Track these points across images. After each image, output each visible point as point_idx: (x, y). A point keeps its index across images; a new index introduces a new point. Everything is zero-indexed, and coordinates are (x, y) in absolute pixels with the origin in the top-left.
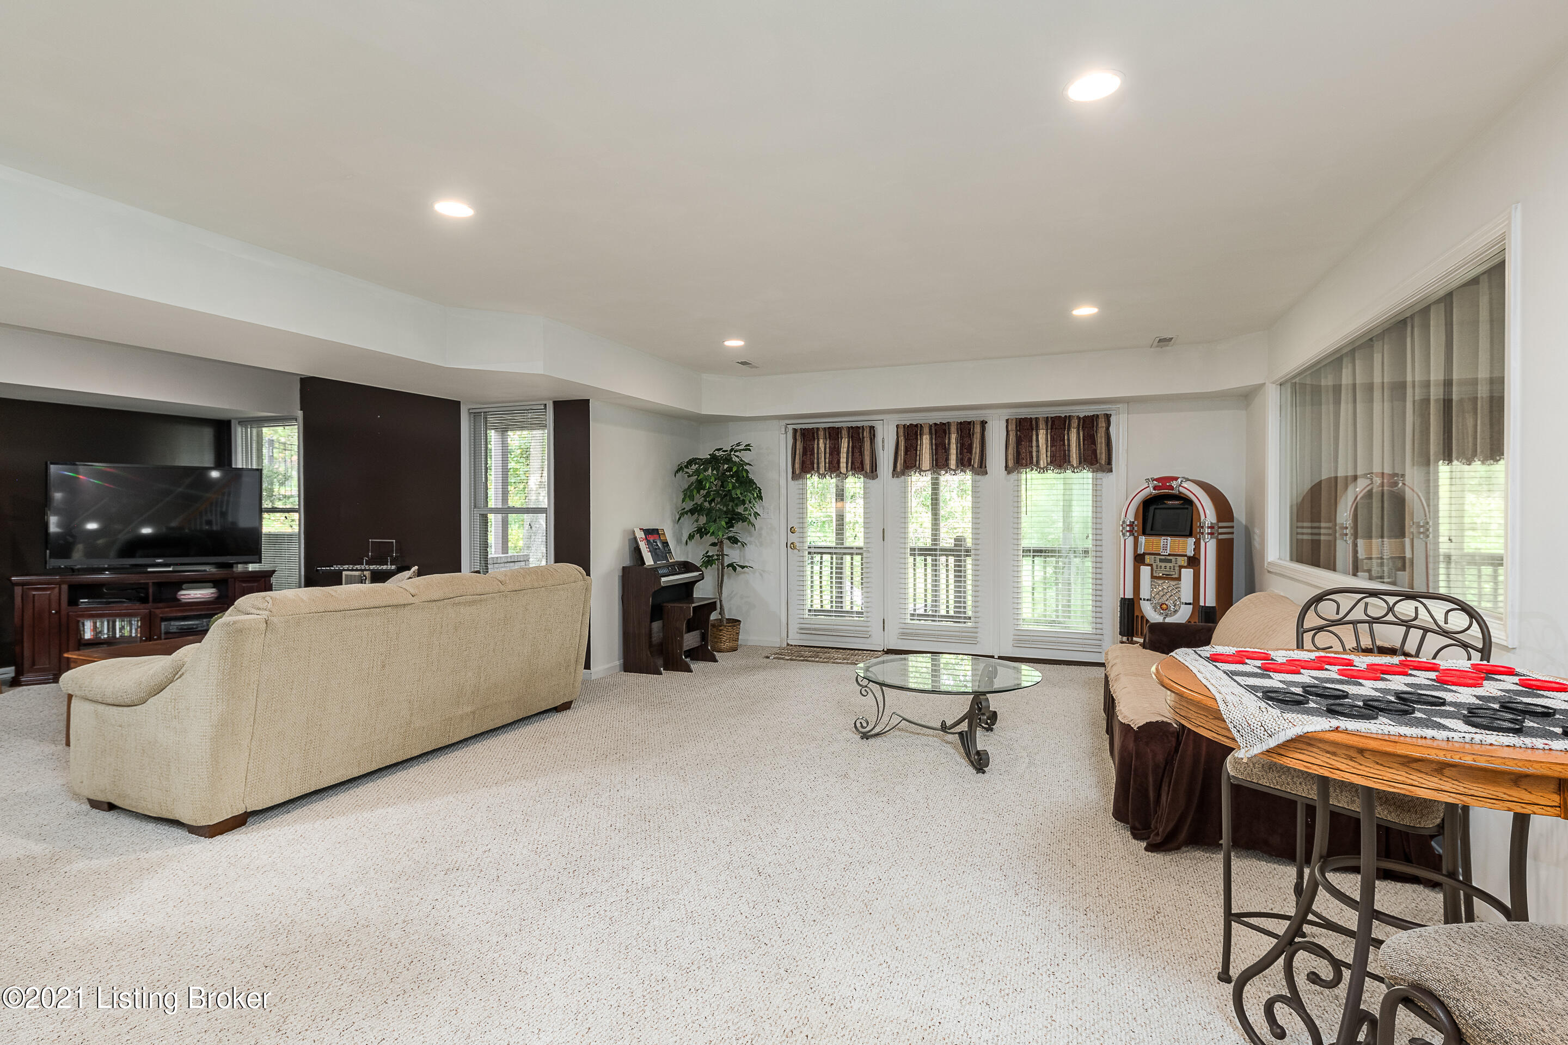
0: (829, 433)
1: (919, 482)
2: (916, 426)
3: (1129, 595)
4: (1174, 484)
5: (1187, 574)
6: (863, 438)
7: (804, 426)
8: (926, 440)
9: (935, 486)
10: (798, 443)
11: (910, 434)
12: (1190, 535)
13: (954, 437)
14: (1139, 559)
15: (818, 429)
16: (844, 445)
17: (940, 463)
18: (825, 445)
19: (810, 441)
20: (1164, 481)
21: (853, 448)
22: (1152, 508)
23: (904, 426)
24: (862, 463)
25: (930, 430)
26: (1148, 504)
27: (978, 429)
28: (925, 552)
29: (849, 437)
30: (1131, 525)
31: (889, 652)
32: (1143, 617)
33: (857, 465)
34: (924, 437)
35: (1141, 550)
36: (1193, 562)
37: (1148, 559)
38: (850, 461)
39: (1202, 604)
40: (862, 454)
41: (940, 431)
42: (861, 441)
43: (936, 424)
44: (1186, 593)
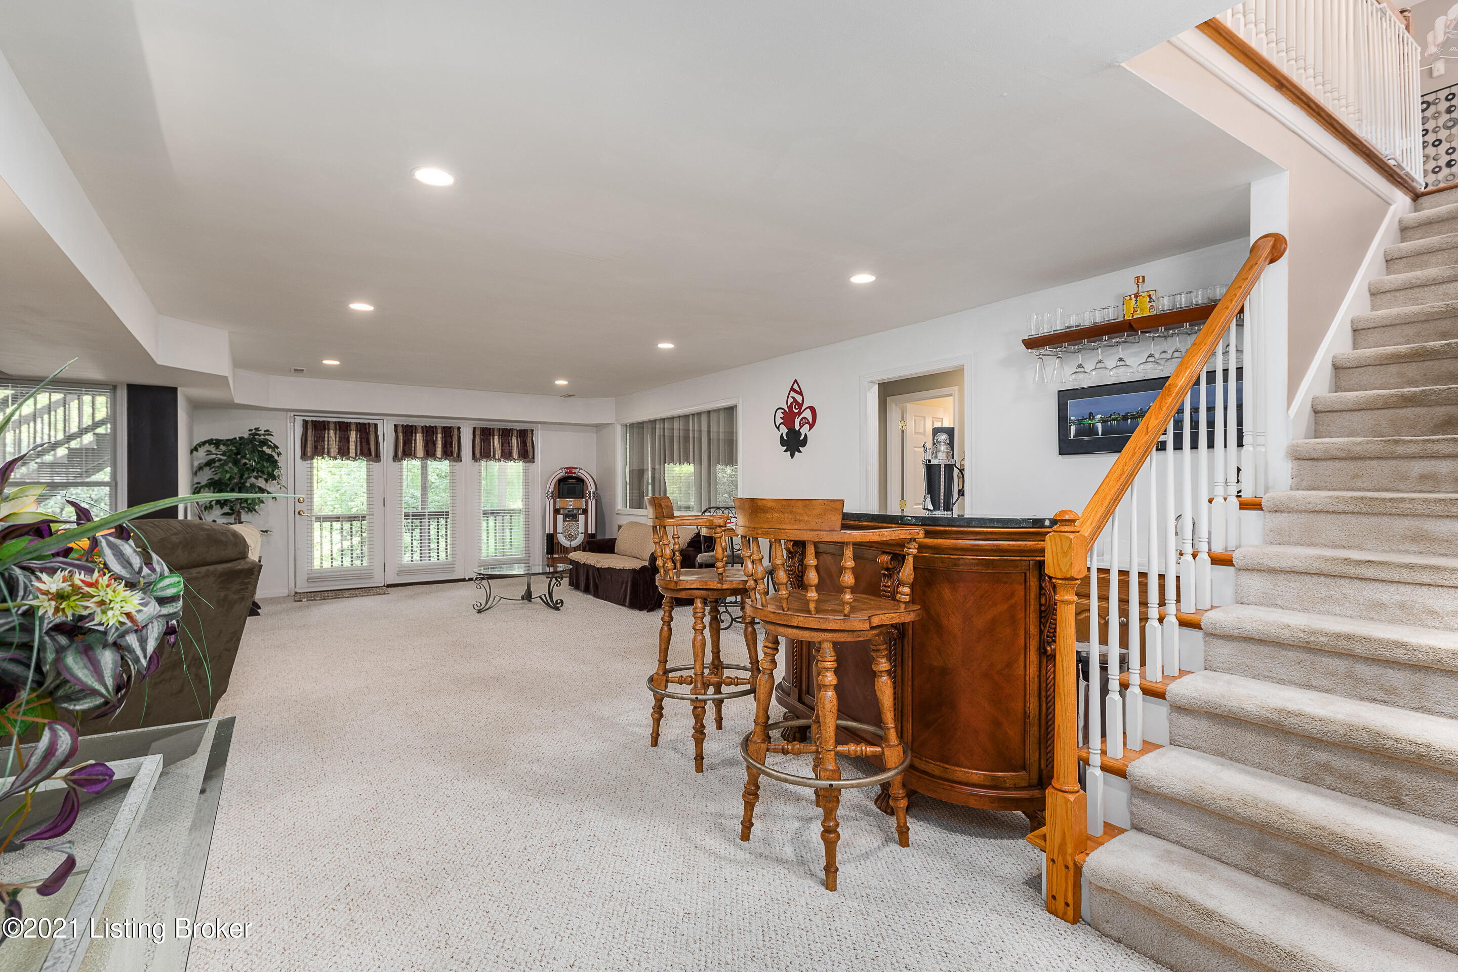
0: (340, 426)
1: (412, 466)
2: (412, 426)
3: (551, 532)
4: (576, 471)
5: (582, 518)
6: (369, 431)
7: (314, 419)
8: (419, 437)
9: (424, 469)
10: (310, 432)
11: (406, 433)
12: (583, 498)
13: (439, 436)
14: (557, 511)
15: (329, 422)
16: (353, 436)
17: (430, 453)
18: (335, 434)
19: (321, 430)
20: (570, 469)
21: (361, 438)
22: (562, 484)
23: (402, 425)
24: (369, 450)
25: (423, 430)
26: (561, 481)
27: (456, 432)
28: (416, 516)
29: (357, 431)
30: (552, 493)
31: (389, 586)
32: (559, 543)
33: (366, 451)
34: (418, 435)
35: (558, 507)
36: (585, 511)
37: (562, 511)
38: (359, 448)
39: (589, 532)
40: (368, 443)
41: (429, 432)
42: (368, 434)
43: (426, 426)
44: (582, 529)
